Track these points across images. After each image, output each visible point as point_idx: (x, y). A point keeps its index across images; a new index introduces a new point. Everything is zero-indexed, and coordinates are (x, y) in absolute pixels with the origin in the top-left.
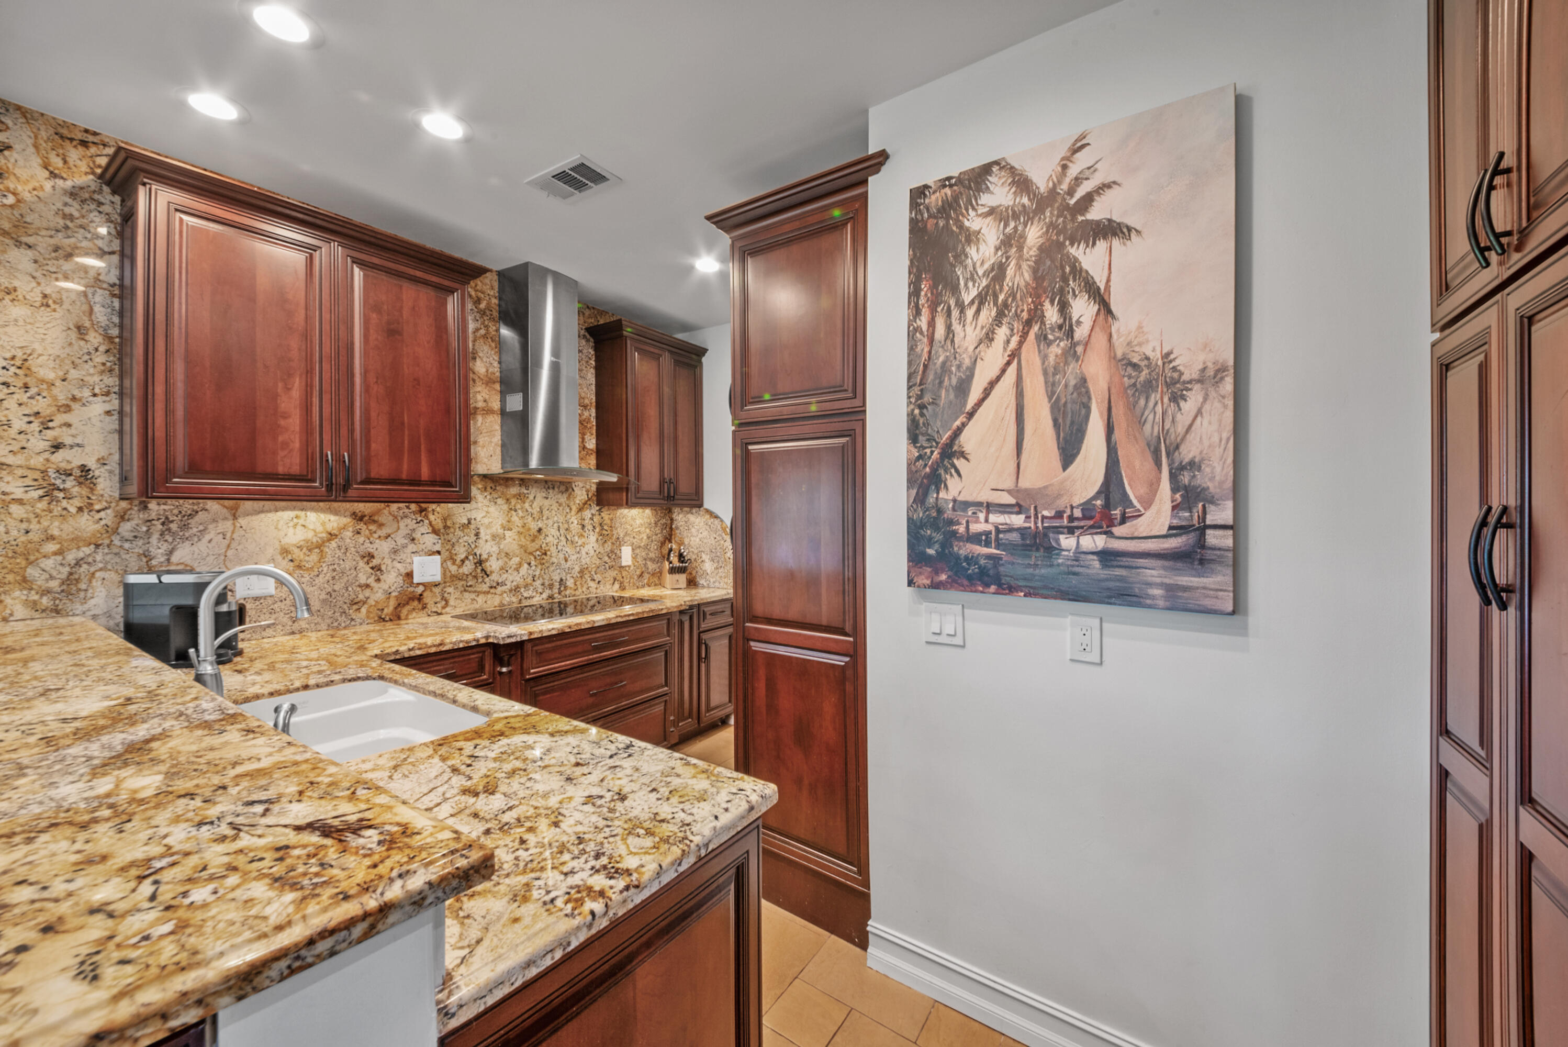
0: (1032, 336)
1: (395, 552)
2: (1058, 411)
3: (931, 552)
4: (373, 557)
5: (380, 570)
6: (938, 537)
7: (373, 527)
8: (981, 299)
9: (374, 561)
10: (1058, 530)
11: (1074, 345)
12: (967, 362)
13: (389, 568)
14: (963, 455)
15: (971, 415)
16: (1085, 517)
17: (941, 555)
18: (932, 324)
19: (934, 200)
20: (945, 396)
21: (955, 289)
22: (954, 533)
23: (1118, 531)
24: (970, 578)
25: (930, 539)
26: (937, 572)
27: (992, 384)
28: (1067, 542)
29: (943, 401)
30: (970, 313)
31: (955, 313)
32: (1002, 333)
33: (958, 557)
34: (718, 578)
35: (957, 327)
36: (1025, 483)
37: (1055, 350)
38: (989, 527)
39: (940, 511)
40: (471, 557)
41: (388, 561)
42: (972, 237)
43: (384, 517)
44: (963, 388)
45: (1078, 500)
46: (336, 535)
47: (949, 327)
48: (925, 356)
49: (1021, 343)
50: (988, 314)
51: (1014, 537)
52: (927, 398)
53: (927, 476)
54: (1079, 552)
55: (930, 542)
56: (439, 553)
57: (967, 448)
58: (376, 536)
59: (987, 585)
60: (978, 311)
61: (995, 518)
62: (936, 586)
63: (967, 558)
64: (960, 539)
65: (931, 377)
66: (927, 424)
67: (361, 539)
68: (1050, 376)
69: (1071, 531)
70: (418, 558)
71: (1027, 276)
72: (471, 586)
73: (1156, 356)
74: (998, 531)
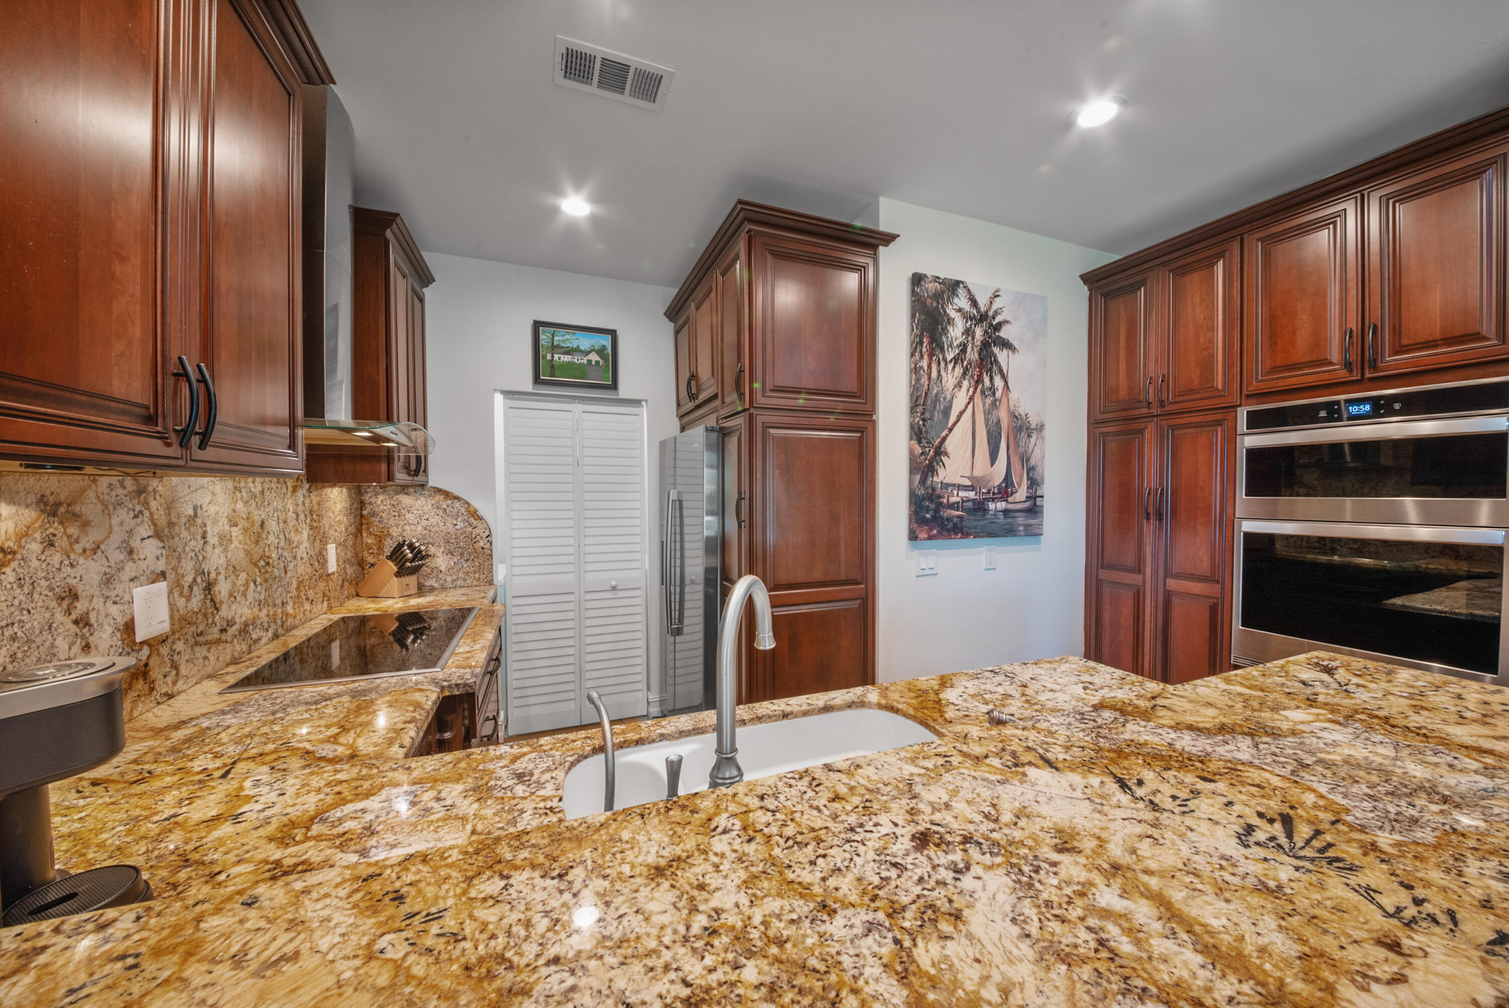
0: (979, 390)
1: (108, 581)
2: (989, 434)
3: (928, 516)
4: (76, 597)
5: (88, 624)
6: (932, 506)
7: (73, 530)
8: (956, 360)
9: (78, 605)
10: (988, 500)
11: (996, 400)
12: (949, 397)
13: (101, 617)
14: (946, 454)
15: (951, 430)
16: (999, 493)
17: (934, 518)
18: (929, 367)
19: (932, 287)
20: (937, 416)
21: (942, 349)
22: (941, 503)
23: (1010, 499)
24: (948, 531)
25: (928, 507)
26: (931, 530)
27: (961, 413)
28: (992, 506)
29: (936, 418)
30: (950, 366)
31: (942, 364)
32: (965, 384)
33: (942, 519)
34: (461, 574)
35: (943, 373)
36: (976, 473)
37: (989, 401)
38: (958, 499)
39: (934, 490)
40: (199, 580)
41: (98, 603)
42: (950, 321)
43: (89, 508)
44: (947, 412)
45: (997, 483)
46: (14, 553)
47: (939, 372)
48: (926, 387)
49: (974, 393)
50: (959, 371)
51: (970, 504)
52: (927, 415)
53: (926, 466)
54: (996, 511)
55: (928, 510)
56: (163, 575)
57: (949, 450)
58: (78, 548)
59: (956, 534)
60: (954, 367)
61: (962, 494)
62: (930, 538)
63: (947, 519)
64: (944, 507)
65: (929, 402)
66: (926, 432)
67: (57, 558)
68: (987, 413)
69: (993, 500)
70: (140, 589)
71: (976, 355)
72: (201, 634)
73: (1023, 414)
74: (963, 501)
